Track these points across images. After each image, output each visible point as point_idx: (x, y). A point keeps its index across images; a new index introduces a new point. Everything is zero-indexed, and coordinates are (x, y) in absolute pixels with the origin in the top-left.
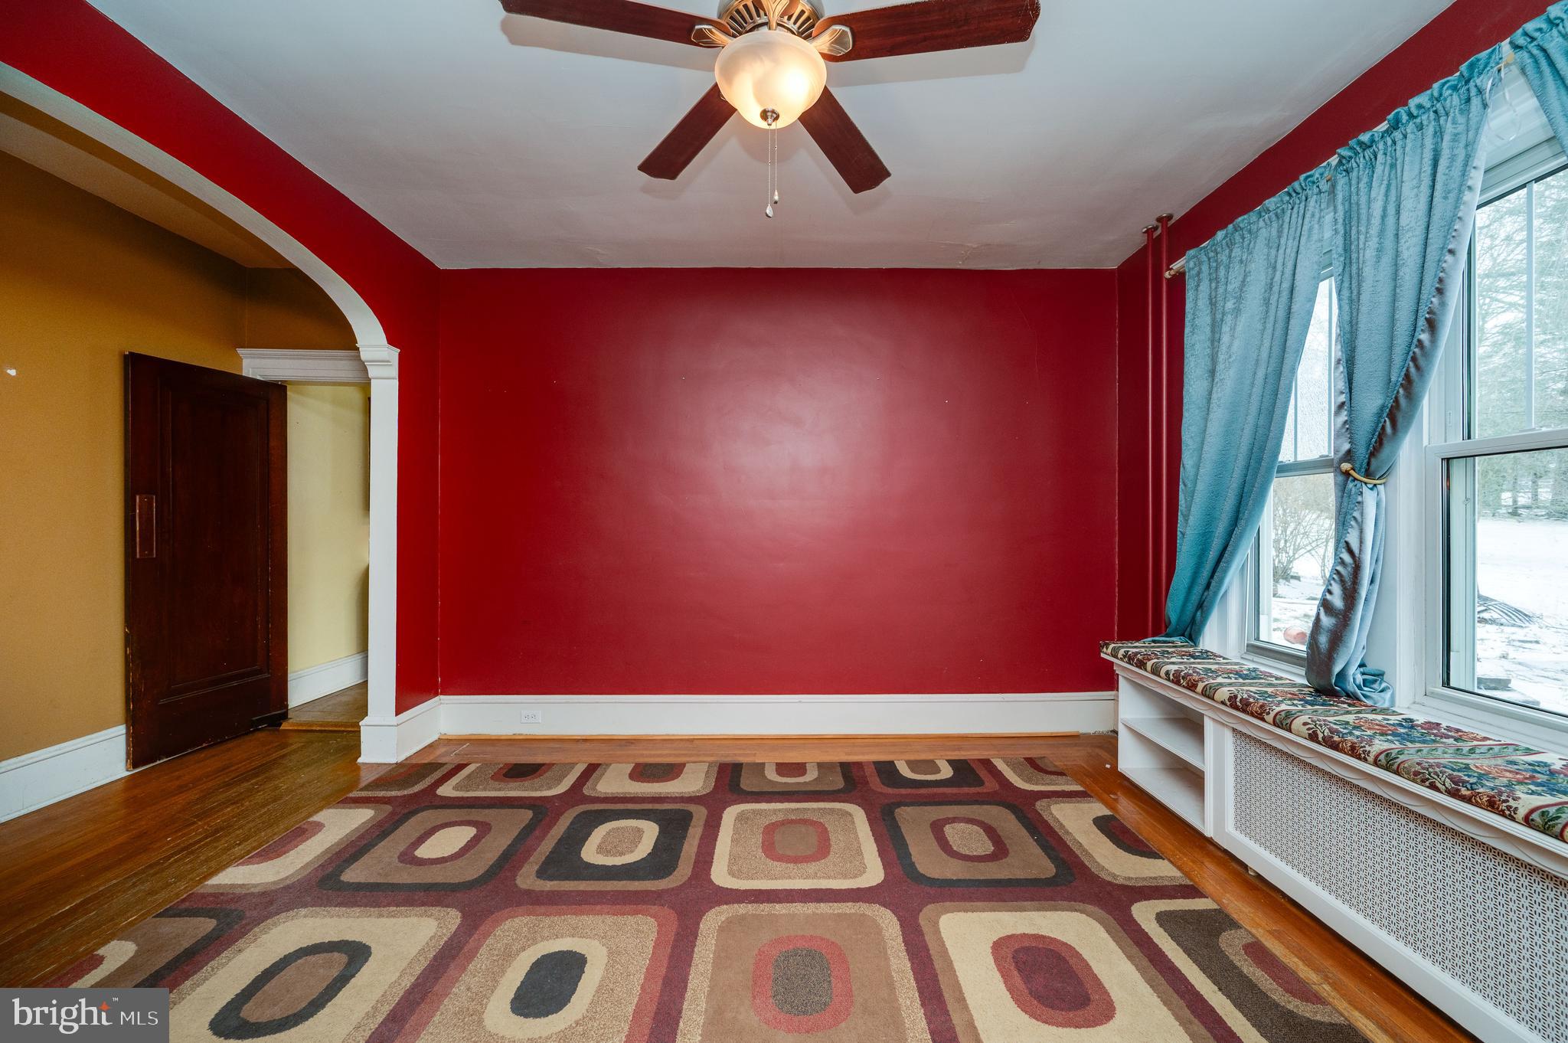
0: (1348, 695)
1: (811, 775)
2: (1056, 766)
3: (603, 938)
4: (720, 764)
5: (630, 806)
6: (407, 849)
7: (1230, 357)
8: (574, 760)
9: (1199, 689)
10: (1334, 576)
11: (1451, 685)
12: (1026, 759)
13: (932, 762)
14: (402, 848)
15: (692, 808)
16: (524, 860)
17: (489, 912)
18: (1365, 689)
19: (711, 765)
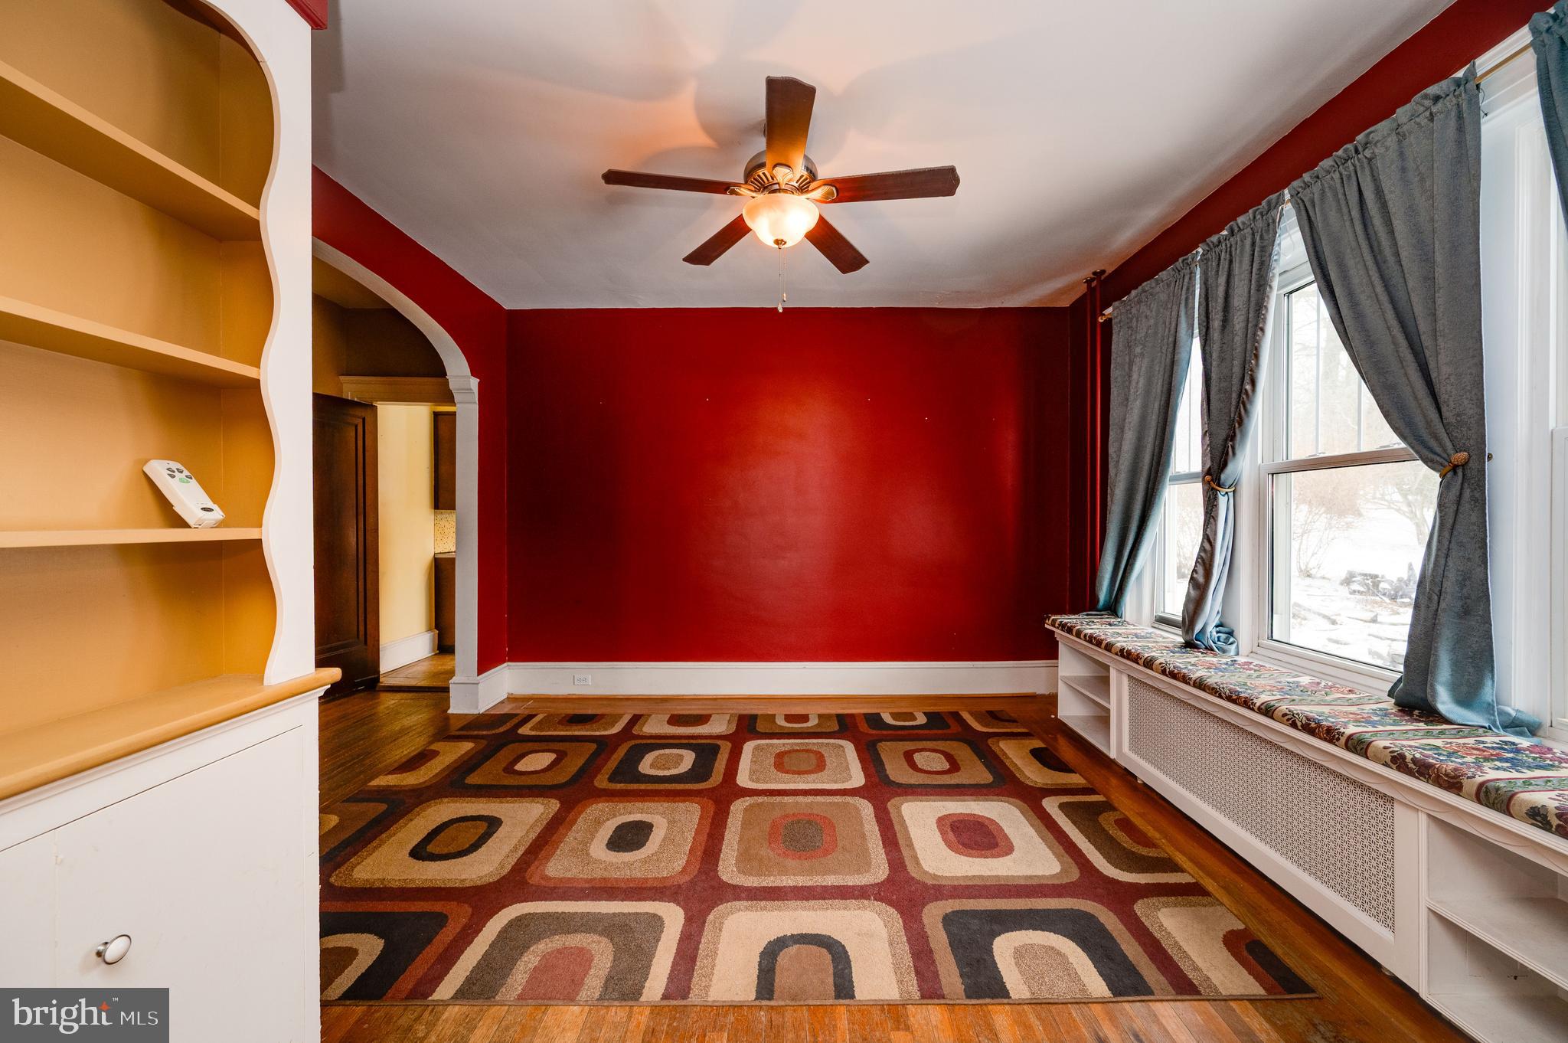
0: (1206, 648)
1: (813, 722)
2: (1010, 716)
3: (663, 814)
4: (740, 715)
5: (672, 741)
6: (507, 765)
7: (1137, 391)
8: (622, 712)
9: (1103, 645)
10: (1199, 560)
11: (1274, 638)
12: (988, 712)
13: (912, 714)
14: (504, 765)
15: (719, 742)
16: (598, 770)
17: (577, 802)
18: (1219, 643)
19: (731, 715)
